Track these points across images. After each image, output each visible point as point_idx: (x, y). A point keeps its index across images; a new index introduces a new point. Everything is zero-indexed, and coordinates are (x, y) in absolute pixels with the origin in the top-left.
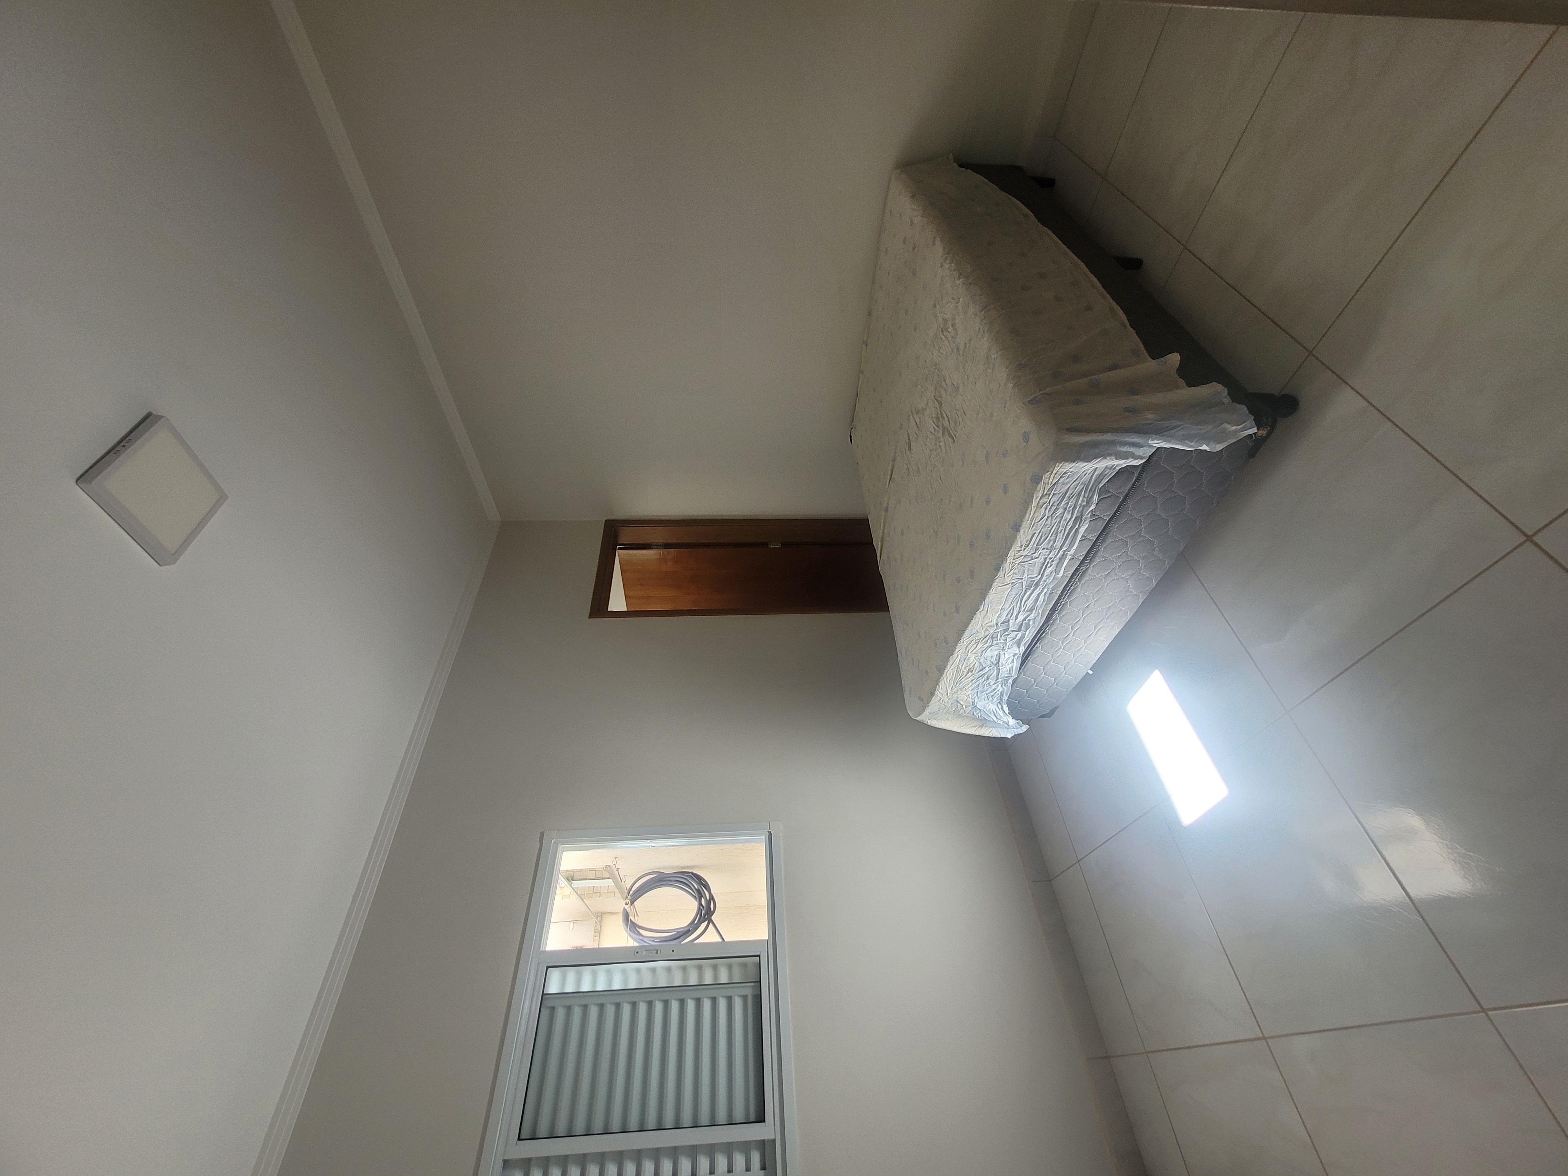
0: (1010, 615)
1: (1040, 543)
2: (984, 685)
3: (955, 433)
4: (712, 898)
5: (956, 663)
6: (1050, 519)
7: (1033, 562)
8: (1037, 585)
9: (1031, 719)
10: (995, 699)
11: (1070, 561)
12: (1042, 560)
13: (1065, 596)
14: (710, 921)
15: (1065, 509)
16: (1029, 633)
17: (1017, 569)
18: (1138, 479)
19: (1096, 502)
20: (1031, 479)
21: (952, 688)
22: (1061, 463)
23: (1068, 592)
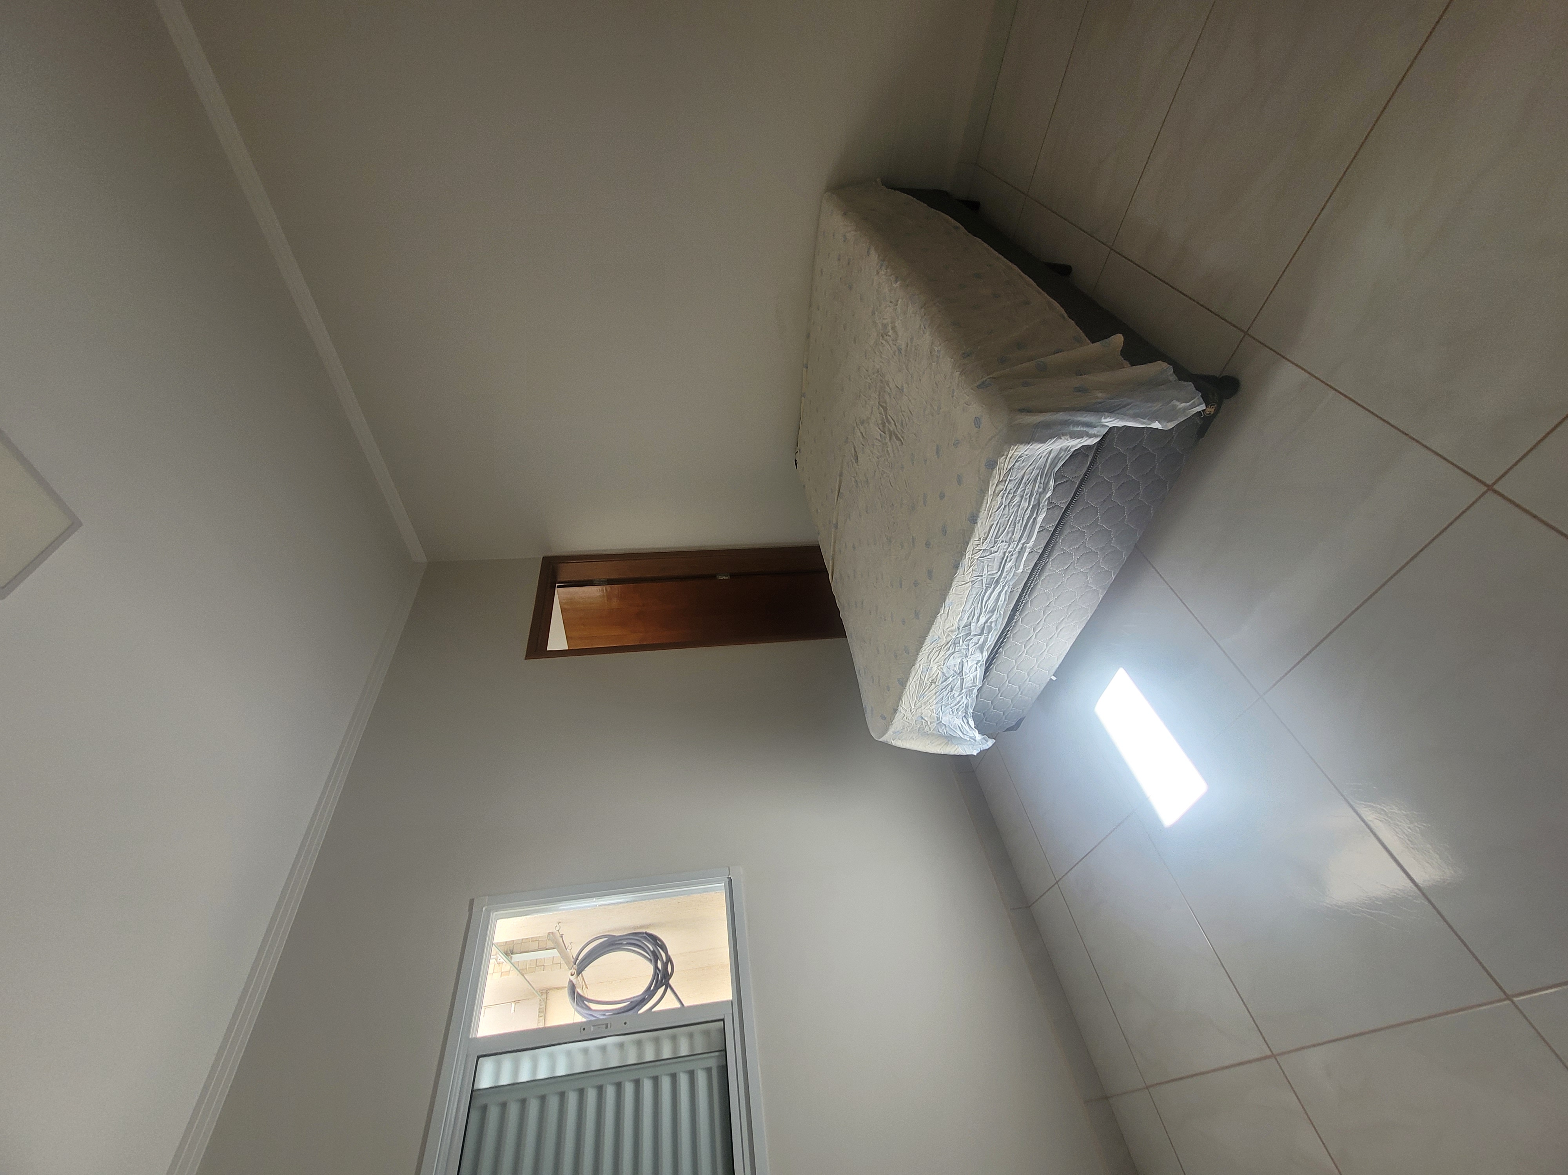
0: (971, 618)
1: (999, 535)
2: (948, 697)
3: (903, 435)
4: (669, 959)
5: (919, 674)
6: (1007, 509)
7: (992, 556)
8: (997, 582)
9: (998, 733)
10: (960, 713)
11: (1029, 555)
12: (1001, 554)
13: (1026, 594)
14: (668, 986)
15: (1022, 497)
16: (992, 637)
17: (976, 566)
18: (1093, 462)
19: (1053, 489)
20: (985, 465)
21: (915, 703)
22: (1015, 446)
23: (1028, 590)
